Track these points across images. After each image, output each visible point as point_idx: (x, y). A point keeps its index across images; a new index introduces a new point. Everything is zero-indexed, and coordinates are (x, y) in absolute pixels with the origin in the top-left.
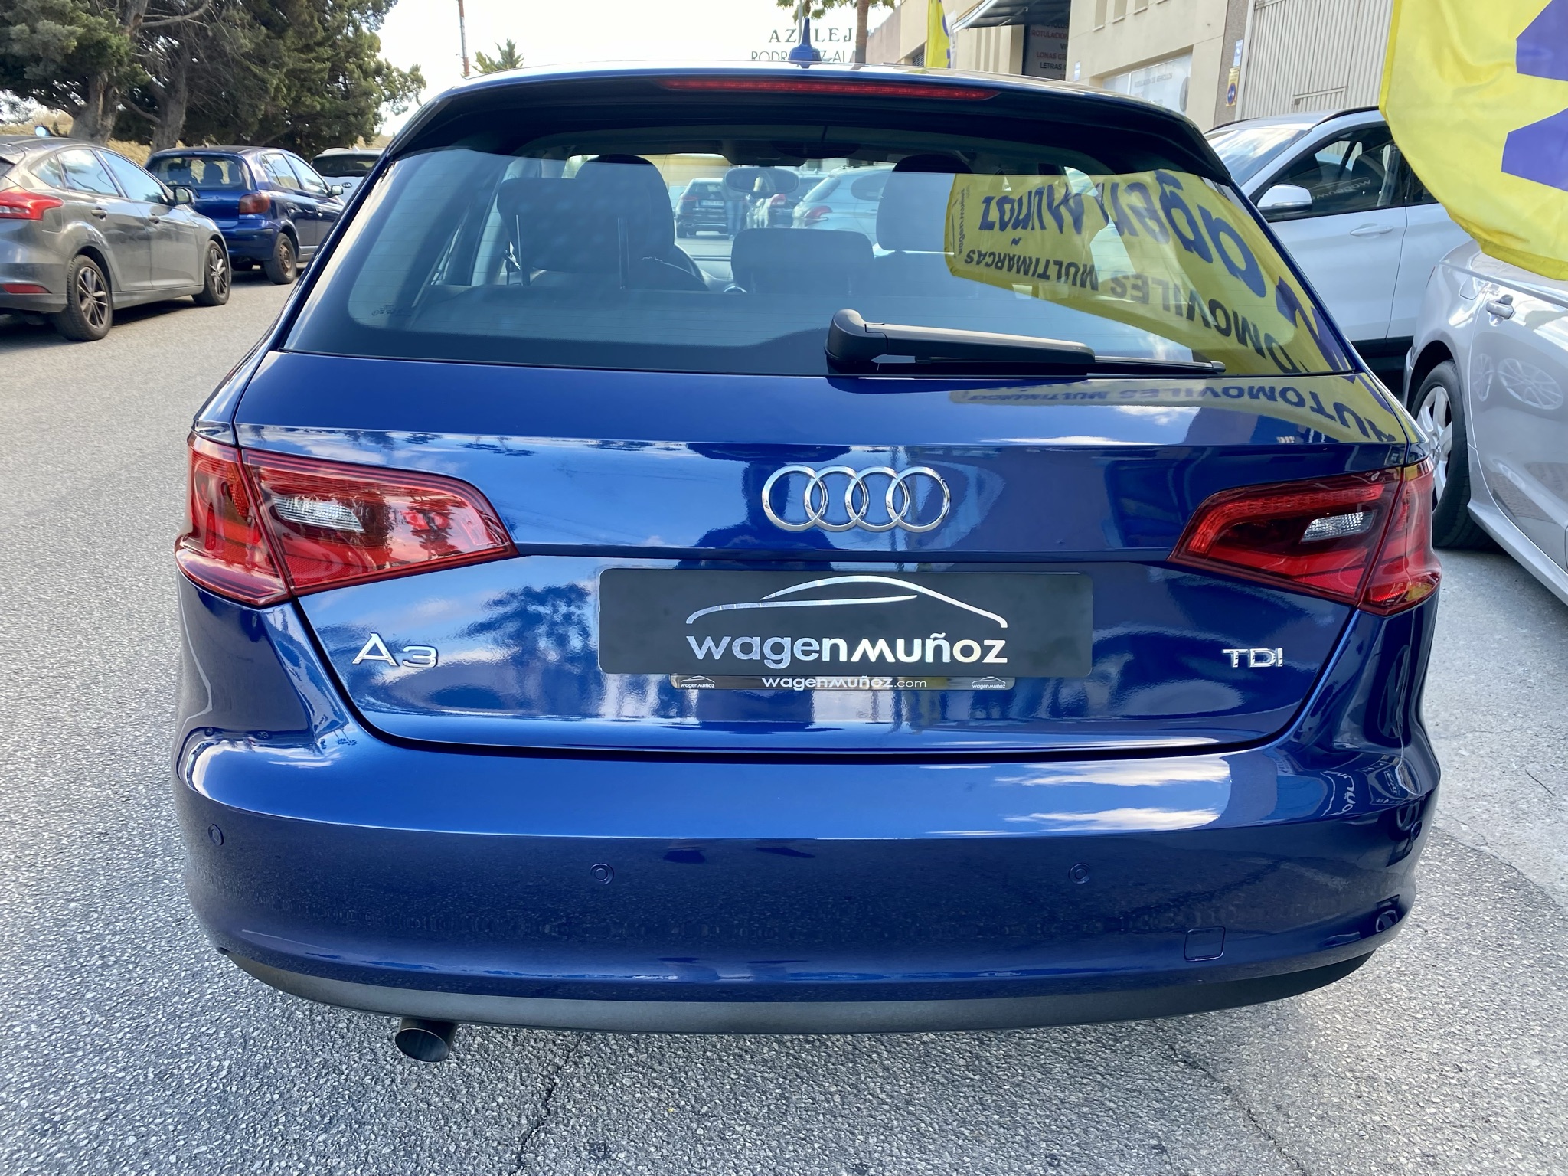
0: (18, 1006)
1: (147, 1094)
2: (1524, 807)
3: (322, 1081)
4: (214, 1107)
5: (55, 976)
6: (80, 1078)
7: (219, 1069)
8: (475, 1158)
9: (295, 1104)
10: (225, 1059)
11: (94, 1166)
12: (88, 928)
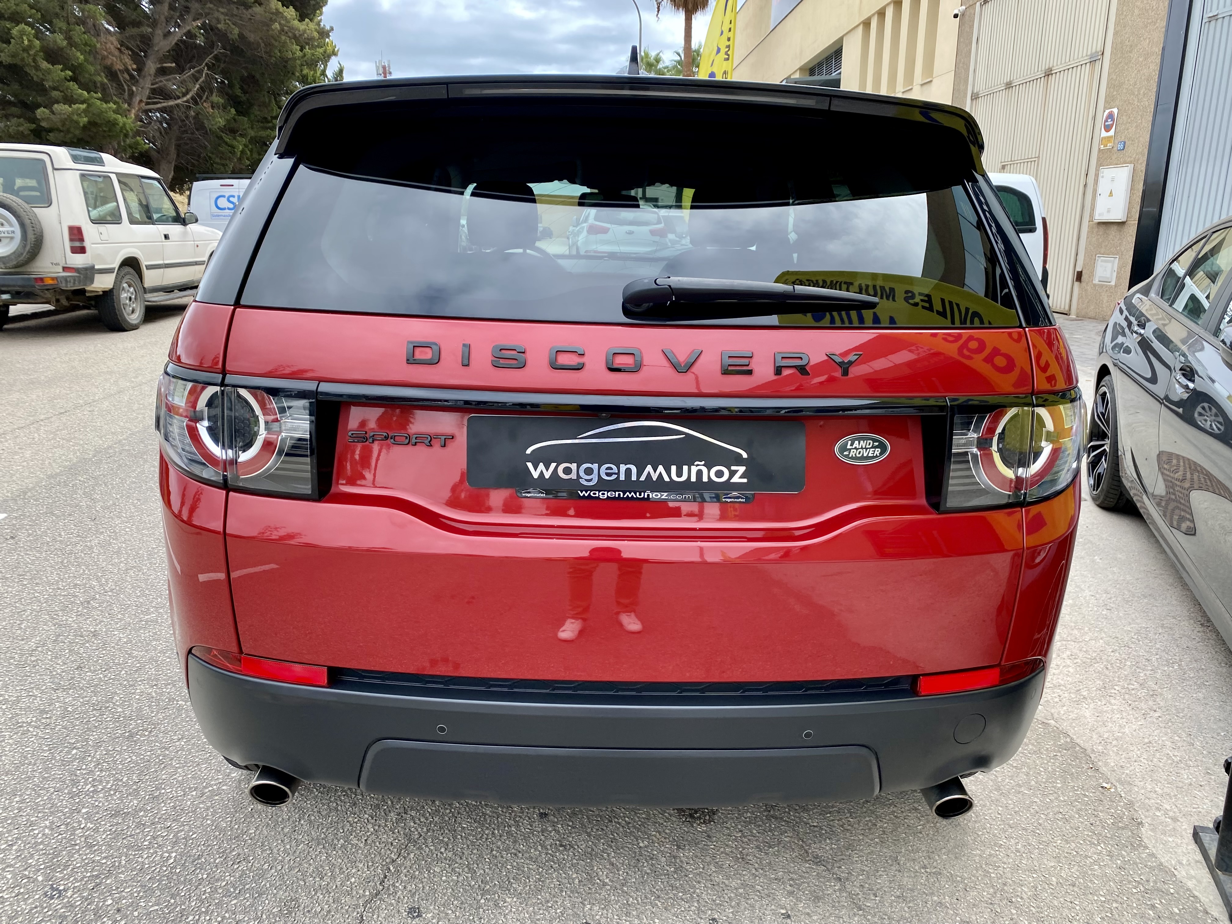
0: (37, 817)
1: (120, 873)
2: (1084, 694)
3: (236, 867)
4: (164, 882)
5: (61, 798)
6: (77, 863)
7: (167, 860)
8: (333, 916)
9: (217, 880)
10: (172, 852)
11: (84, 917)
12: (84, 767)
